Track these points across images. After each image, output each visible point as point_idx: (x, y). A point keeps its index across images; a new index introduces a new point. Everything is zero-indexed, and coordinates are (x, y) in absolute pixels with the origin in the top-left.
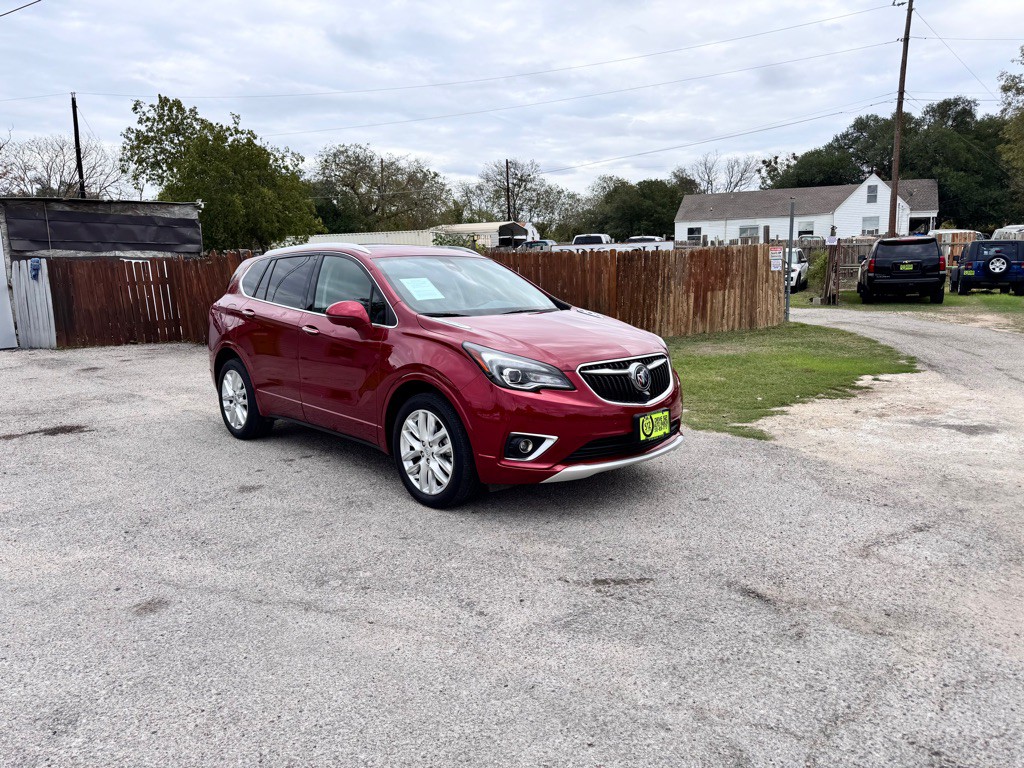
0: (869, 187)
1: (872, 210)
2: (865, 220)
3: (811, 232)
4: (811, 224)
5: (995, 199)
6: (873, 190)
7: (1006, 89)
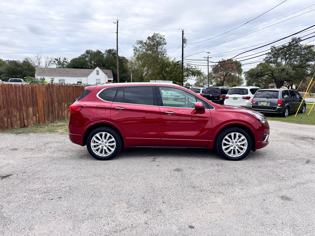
0: (97, 70)
1: (98, 77)
2: (96, 79)
3: (81, 82)
4: (81, 80)
5: (125, 77)
6: (97, 71)
7: (134, 50)
